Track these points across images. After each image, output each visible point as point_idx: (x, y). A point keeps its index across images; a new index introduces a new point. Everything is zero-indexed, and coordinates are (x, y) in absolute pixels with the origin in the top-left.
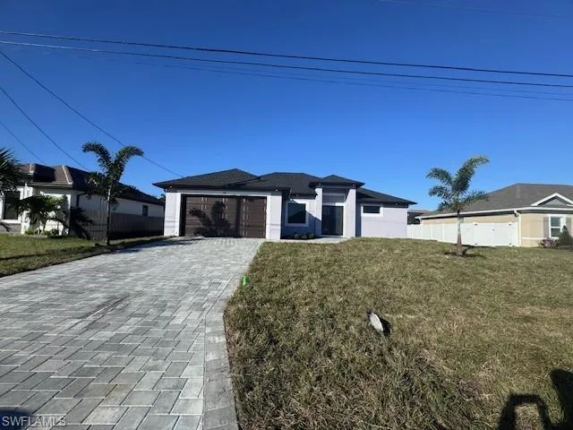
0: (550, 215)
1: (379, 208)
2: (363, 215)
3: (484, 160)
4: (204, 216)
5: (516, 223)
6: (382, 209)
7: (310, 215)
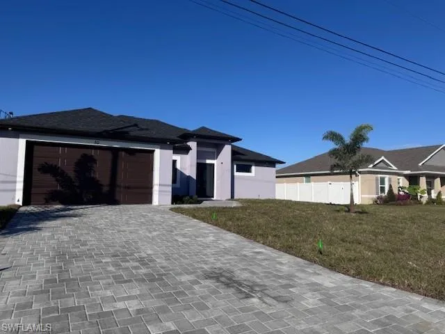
0: (379, 176)
1: (251, 166)
2: (236, 174)
3: (369, 128)
4: (62, 174)
5: (357, 182)
6: (253, 168)
7: (182, 173)
